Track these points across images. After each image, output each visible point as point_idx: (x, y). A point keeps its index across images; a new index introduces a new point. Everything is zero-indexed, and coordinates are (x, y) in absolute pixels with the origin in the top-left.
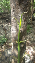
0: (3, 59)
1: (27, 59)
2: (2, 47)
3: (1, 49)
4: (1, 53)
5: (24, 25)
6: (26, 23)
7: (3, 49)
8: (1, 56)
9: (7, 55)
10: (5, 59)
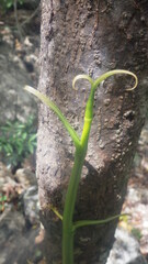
0: (12, 226)
1: (125, 248)
2: (14, 171)
3: (9, 179)
4: (6, 198)
5: (117, 136)
6: (128, 124)
7: (17, 180)
8: (4, 215)
9: (32, 214)
10: (21, 230)
